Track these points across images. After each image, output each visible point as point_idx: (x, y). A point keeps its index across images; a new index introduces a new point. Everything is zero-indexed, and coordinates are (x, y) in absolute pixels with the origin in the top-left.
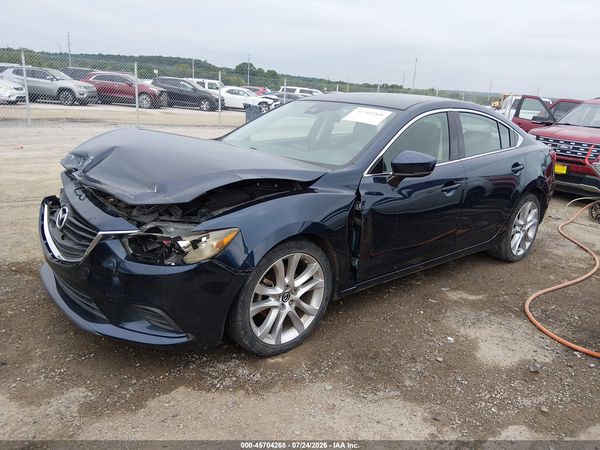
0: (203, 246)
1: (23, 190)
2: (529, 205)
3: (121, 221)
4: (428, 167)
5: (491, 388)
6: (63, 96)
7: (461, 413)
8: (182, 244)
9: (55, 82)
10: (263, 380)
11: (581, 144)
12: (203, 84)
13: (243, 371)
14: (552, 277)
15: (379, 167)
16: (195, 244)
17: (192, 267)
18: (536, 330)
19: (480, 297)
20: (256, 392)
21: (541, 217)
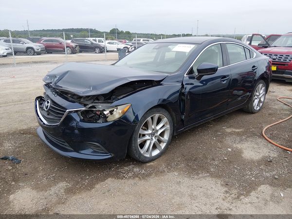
0: (114, 113)
1: (18, 96)
2: (261, 85)
3: (77, 104)
4: (214, 70)
5: (251, 170)
6: (29, 51)
7: (238, 181)
8: (105, 113)
9: (24, 44)
10: (146, 173)
11: (282, 56)
12: (95, 40)
13: (136, 170)
14: (274, 119)
15: (191, 72)
16: (111, 112)
17: (111, 123)
18: (268, 143)
19: (241, 130)
20: (143, 178)
21: (266, 91)
